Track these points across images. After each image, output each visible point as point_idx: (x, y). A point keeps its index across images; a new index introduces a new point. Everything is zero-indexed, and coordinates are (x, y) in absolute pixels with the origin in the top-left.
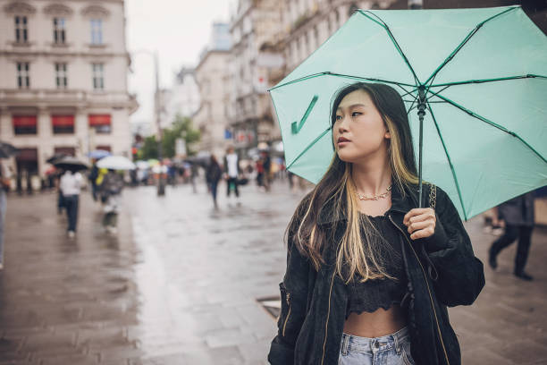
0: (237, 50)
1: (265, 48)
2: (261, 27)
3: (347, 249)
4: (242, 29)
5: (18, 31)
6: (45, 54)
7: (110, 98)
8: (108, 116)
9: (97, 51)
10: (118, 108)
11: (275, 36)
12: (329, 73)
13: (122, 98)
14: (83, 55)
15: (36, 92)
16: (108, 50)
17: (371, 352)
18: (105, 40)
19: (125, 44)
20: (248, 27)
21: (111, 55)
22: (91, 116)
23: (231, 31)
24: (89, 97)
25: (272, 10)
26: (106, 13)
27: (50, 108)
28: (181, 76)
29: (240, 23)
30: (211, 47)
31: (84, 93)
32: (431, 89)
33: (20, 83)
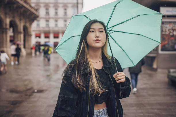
3: (92, 83)
12: (73, 36)
15: (59, 28)
17: (97, 115)
32: (108, 29)
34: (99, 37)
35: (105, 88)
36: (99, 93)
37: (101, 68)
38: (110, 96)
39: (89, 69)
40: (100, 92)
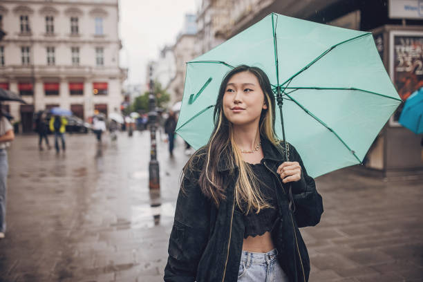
0: (200, 36)
1: (218, 35)
2: (216, 20)
4: (204, 20)
5: (47, 27)
6: (65, 42)
7: (107, 72)
8: (106, 84)
9: (99, 39)
10: (112, 78)
11: (225, 26)
13: (116, 72)
14: (90, 42)
15: (59, 67)
16: (106, 39)
17: (266, 263)
18: (105, 32)
19: (118, 34)
20: (208, 19)
21: (108, 42)
22: (95, 84)
23: (197, 21)
24: (94, 71)
25: (223, 8)
26: (105, 13)
27: (68, 78)
28: (164, 52)
29: (203, 16)
30: (184, 32)
31: (90, 68)
33: (49, 61)
34: (240, 102)
35: (270, 202)
36: (257, 209)
37: (259, 162)
38: (282, 220)
39: (234, 163)
40: (259, 208)
